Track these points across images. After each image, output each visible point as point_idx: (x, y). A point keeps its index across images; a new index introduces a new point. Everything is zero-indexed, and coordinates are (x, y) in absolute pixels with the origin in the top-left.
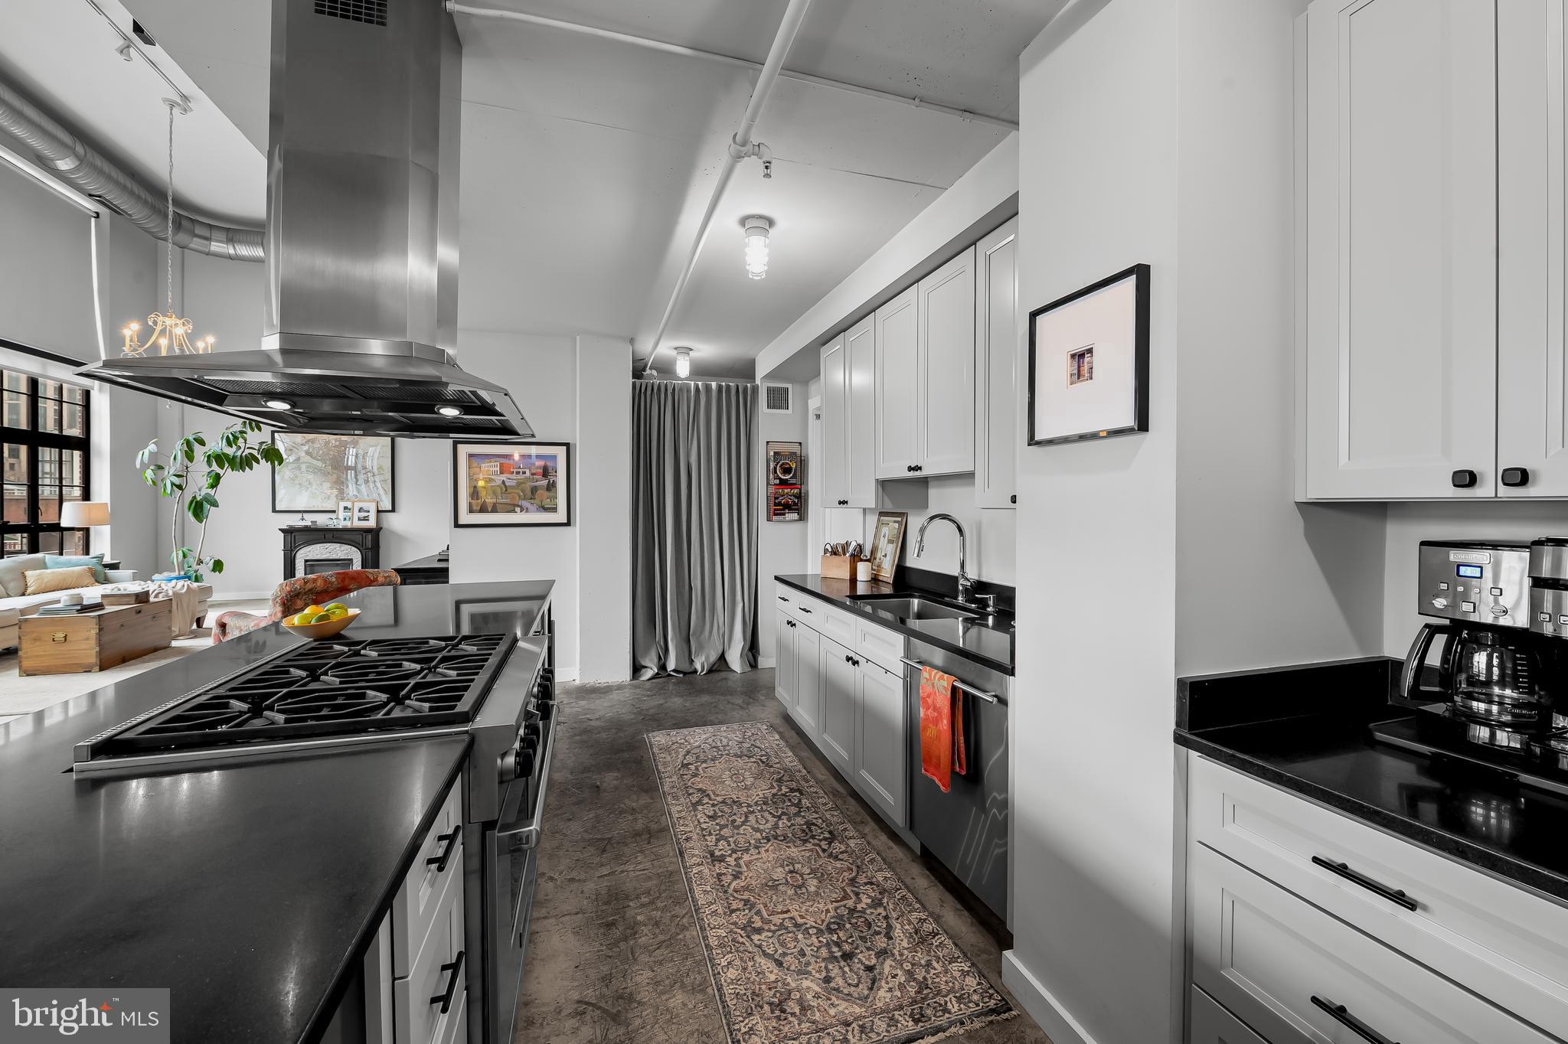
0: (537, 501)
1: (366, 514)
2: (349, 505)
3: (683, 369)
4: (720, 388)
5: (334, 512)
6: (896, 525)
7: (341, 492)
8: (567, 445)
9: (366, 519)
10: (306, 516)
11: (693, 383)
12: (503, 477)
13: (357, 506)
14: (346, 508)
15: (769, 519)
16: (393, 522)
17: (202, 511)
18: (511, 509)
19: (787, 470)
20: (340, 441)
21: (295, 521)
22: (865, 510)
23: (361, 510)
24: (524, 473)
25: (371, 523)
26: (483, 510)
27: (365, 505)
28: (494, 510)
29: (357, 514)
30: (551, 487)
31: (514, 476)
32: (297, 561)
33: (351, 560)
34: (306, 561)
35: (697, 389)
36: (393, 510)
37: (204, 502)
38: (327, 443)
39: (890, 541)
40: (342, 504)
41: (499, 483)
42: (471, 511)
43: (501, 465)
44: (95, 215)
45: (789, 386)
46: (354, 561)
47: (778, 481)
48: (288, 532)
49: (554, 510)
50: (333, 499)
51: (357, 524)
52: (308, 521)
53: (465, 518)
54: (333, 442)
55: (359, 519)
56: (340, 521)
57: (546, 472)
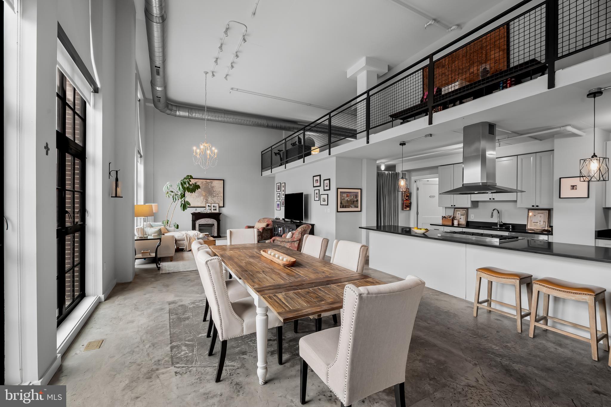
0: (354, 205)
1: (215, 208)
2: (210, 205)
3: (383, 168)
4: (392, 173)
5: (205, 207)
6: (465, 211)
7: (207, 200)
8: (361, 189)
9: (215, 210)
10: (197, 209)
11: (386, 172)
12: (347, 198)
13: (213, 205)
14: (209, 206)
15: (403, 209)
16: (224, 211)
17: (185, 207)
18: (348, 207)
19: (407, 197)
20: (207, 182)
21: (193, 210)
22: (446, 207)
23: (214, 207)
24: (352, 197)
25: (217, 211)
26: (343, 207)
27: (215, 205)
28: (345, 207)
29: (213, 208)
30: (357, 201)
31: (349, 198)
32: (196, 225)
33: (214, 224)
34: (199, 225)
35: (387, 174)
36: (223, 207)
37: (186, 204)
38: (202, 183)
39: (461, 215)
40: (207, 205)
41: (346, 200)
42: (340, 207)
43: (347, 195)
44: (139, 100)
45: (407, 173)
46: (215, 225)
47: (405, 199)
48: (194, 214)
49: (357, 207)
50: (204, 203)
51: (213, 211)
52: (199, 210)
53: (340, 210)
54: (204, 182)
55: (214, 210)
56: (207, 211)
57: (356, 196)
